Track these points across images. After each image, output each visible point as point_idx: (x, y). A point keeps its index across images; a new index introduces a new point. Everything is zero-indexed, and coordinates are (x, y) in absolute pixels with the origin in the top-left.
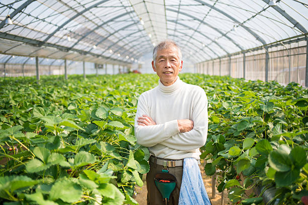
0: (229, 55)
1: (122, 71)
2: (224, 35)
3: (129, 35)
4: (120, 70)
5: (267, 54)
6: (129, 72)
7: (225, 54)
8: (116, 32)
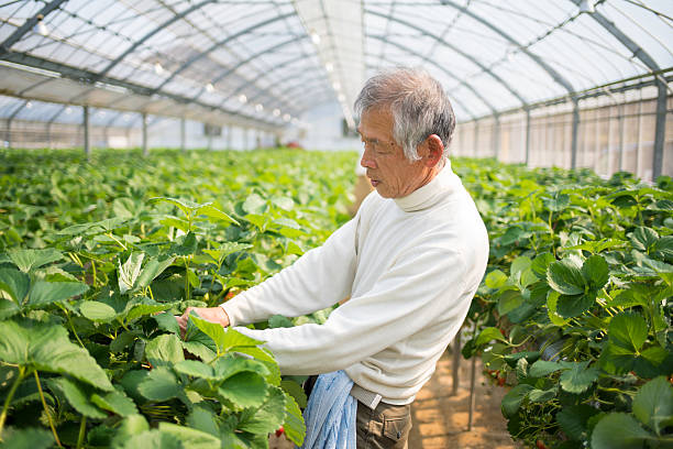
0: (497, 115)
1: (263, 142)
2: (487, 70)
3: (281, 66)
4: (258, 140)
5: (576, 112)
6: (278, 146)
7: (487, 111)
8: (255, 57)
